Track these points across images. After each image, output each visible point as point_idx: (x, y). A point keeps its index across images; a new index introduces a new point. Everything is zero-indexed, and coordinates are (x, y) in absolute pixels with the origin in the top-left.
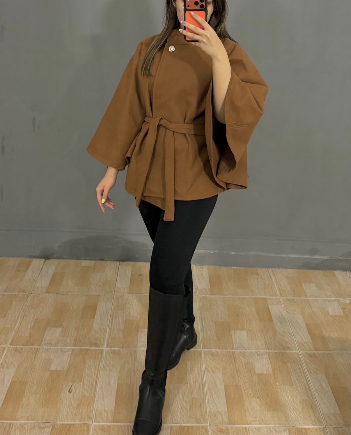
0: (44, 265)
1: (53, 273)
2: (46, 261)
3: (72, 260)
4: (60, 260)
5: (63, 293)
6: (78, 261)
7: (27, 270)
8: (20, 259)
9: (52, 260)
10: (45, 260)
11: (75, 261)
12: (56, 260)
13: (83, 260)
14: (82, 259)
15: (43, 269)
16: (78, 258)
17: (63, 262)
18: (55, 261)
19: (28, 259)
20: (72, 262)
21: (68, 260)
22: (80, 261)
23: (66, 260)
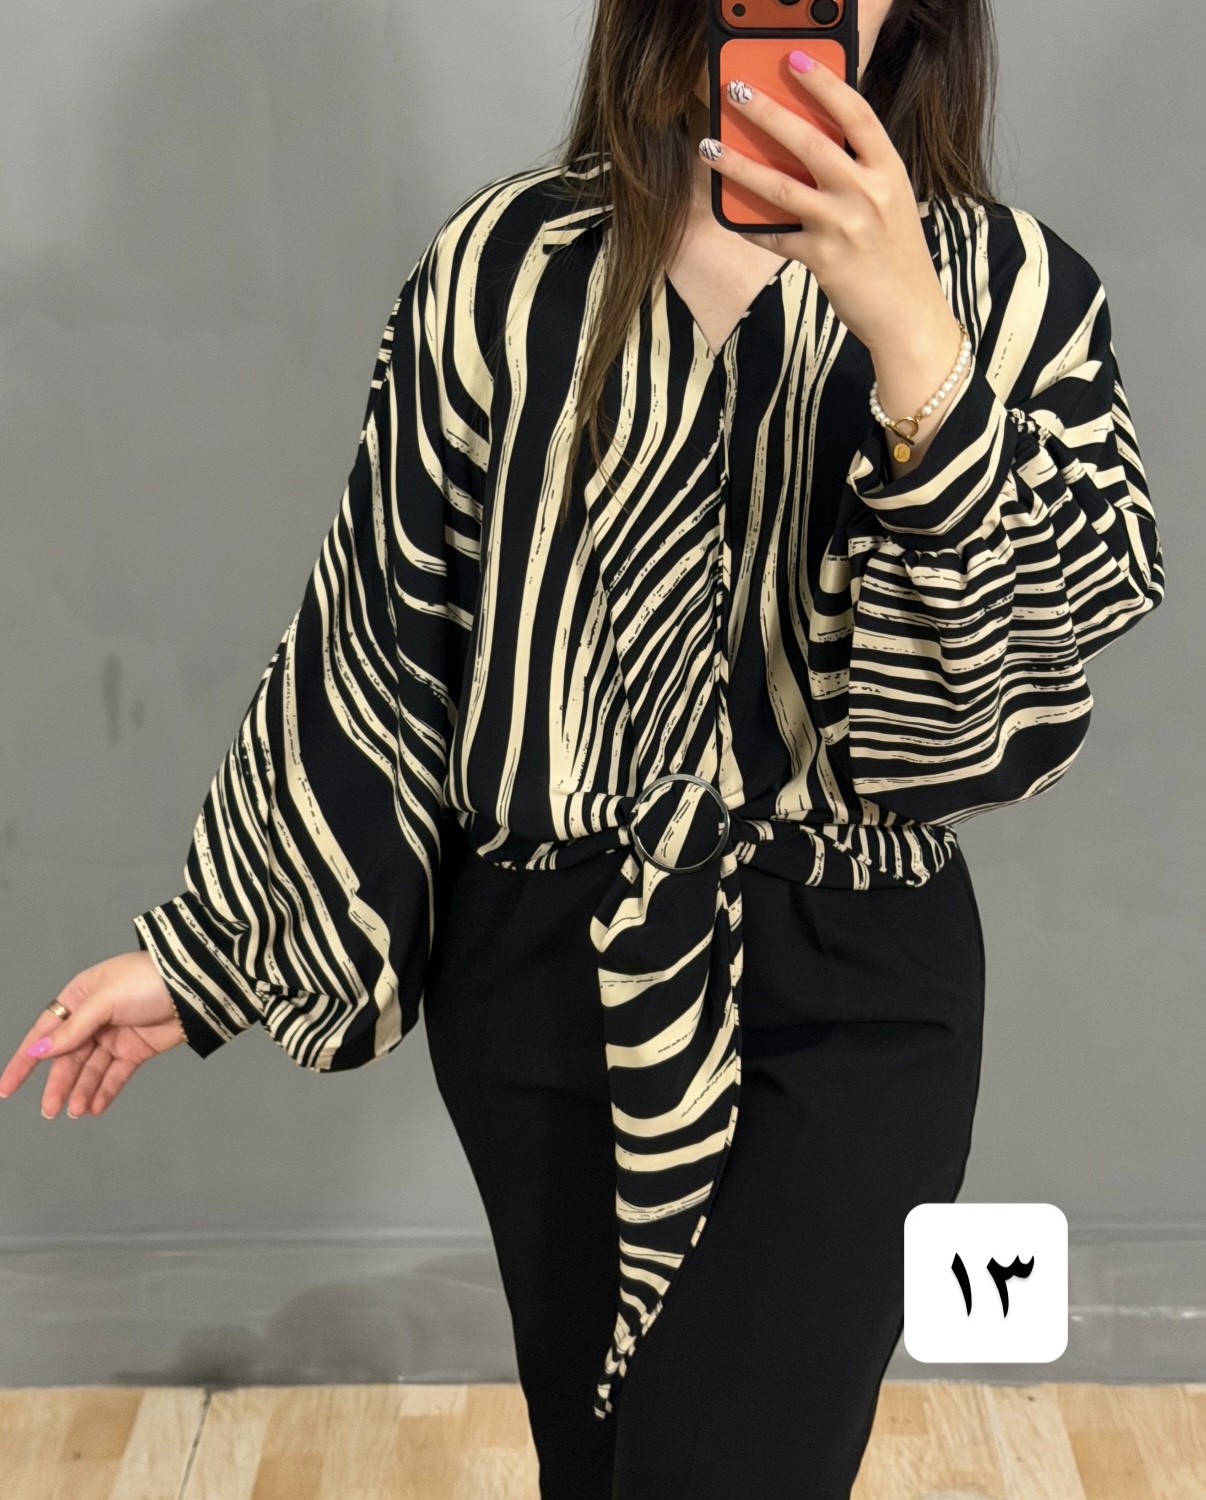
0: (204, 1416)
1: (257, 1459)
2: (217, 1399)
3: (352, 1389)
4: (285, 1392)
6: (378, 1389)
7: (118, 1452)
8: (79, 1391)
9: (241, 1395)
10: (209, 1393)
11: (364, 1391)
12: (265, 1390)
13: (409, 1382)
14: (401, 1378)
15: (201, 1443)
16: (383, 1376)
17: (305, 1400)
18: (261, 1399)
19: (118, 1394)
20: (350, 1397)
21: (327, 1390)
22: (392, 1388)
23: (315, 1390)
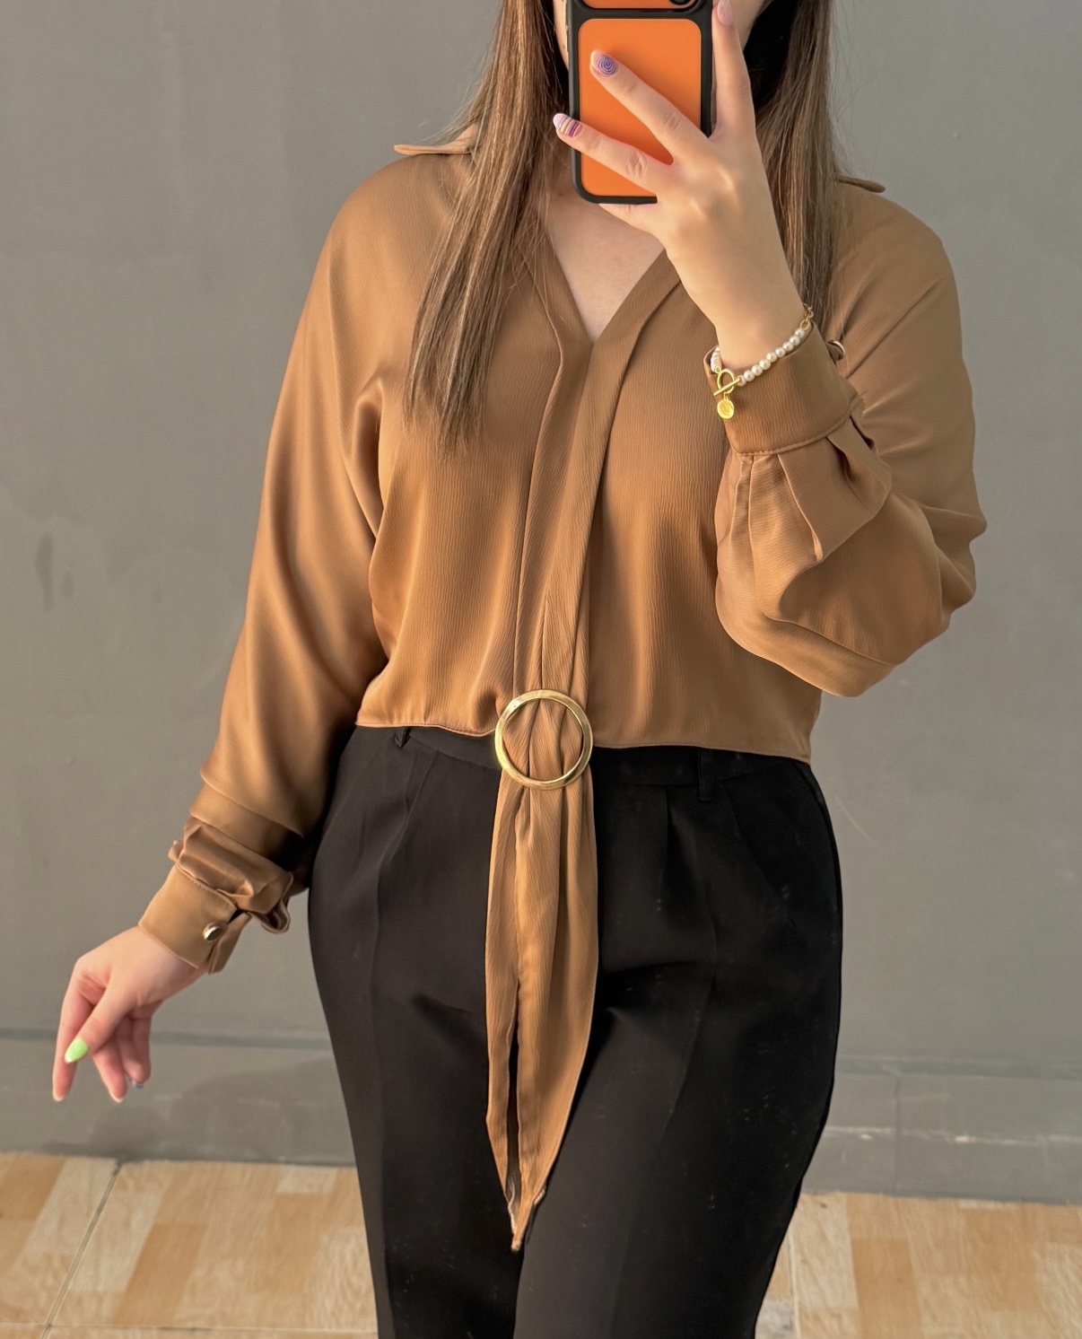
0: (111, 1187)
1: (150, 1226)
2: (124, 1171)
3: (239, 1167)
4: (183, 1167)
5: (190, 1325)
6: (262, 1168)
7: (32, 1214)
9: (147, 1165)
10: (119, 1165)
11: (250, 1168)
12: (166, 1164)
13: (288, 1163)
14: (282, 1158)
15: (105, 1209)
16: (266, 1157)
17: (199, 1174)
18: (163, 1171)
19: (43, 1161)
20: (238, 1174)
21: (219, 1165)
22: (274, 1168)
23: (208, 1166)
